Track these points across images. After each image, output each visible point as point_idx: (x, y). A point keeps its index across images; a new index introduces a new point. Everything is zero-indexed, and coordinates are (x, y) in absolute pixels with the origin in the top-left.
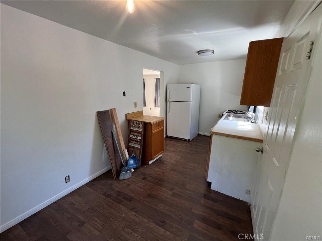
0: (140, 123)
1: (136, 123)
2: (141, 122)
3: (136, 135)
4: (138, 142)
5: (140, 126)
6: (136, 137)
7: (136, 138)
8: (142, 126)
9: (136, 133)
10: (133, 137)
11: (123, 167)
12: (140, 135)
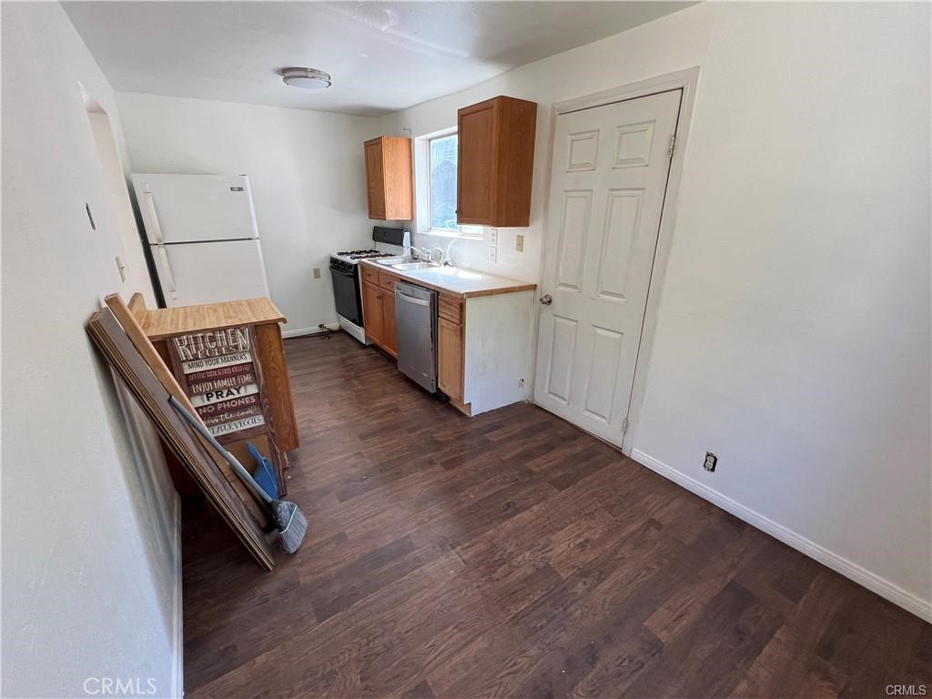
0: (233, 334)
1: (212, 339)
2: (236, 327)
3: (225, 387)
4: (244, 407)
5: (236, 347)
6: (230, 393)
7: (231, 397)
8: (246, 342)
9: (223, 377)
10: (214, 400)
11: (279, 509)
12: (248, 378)
